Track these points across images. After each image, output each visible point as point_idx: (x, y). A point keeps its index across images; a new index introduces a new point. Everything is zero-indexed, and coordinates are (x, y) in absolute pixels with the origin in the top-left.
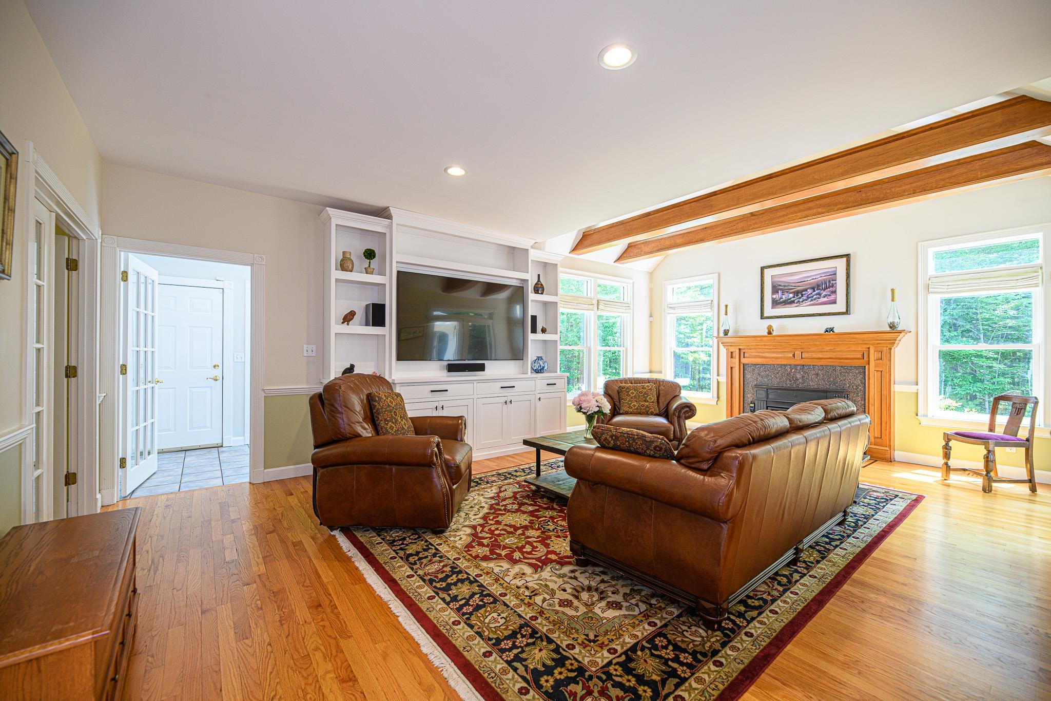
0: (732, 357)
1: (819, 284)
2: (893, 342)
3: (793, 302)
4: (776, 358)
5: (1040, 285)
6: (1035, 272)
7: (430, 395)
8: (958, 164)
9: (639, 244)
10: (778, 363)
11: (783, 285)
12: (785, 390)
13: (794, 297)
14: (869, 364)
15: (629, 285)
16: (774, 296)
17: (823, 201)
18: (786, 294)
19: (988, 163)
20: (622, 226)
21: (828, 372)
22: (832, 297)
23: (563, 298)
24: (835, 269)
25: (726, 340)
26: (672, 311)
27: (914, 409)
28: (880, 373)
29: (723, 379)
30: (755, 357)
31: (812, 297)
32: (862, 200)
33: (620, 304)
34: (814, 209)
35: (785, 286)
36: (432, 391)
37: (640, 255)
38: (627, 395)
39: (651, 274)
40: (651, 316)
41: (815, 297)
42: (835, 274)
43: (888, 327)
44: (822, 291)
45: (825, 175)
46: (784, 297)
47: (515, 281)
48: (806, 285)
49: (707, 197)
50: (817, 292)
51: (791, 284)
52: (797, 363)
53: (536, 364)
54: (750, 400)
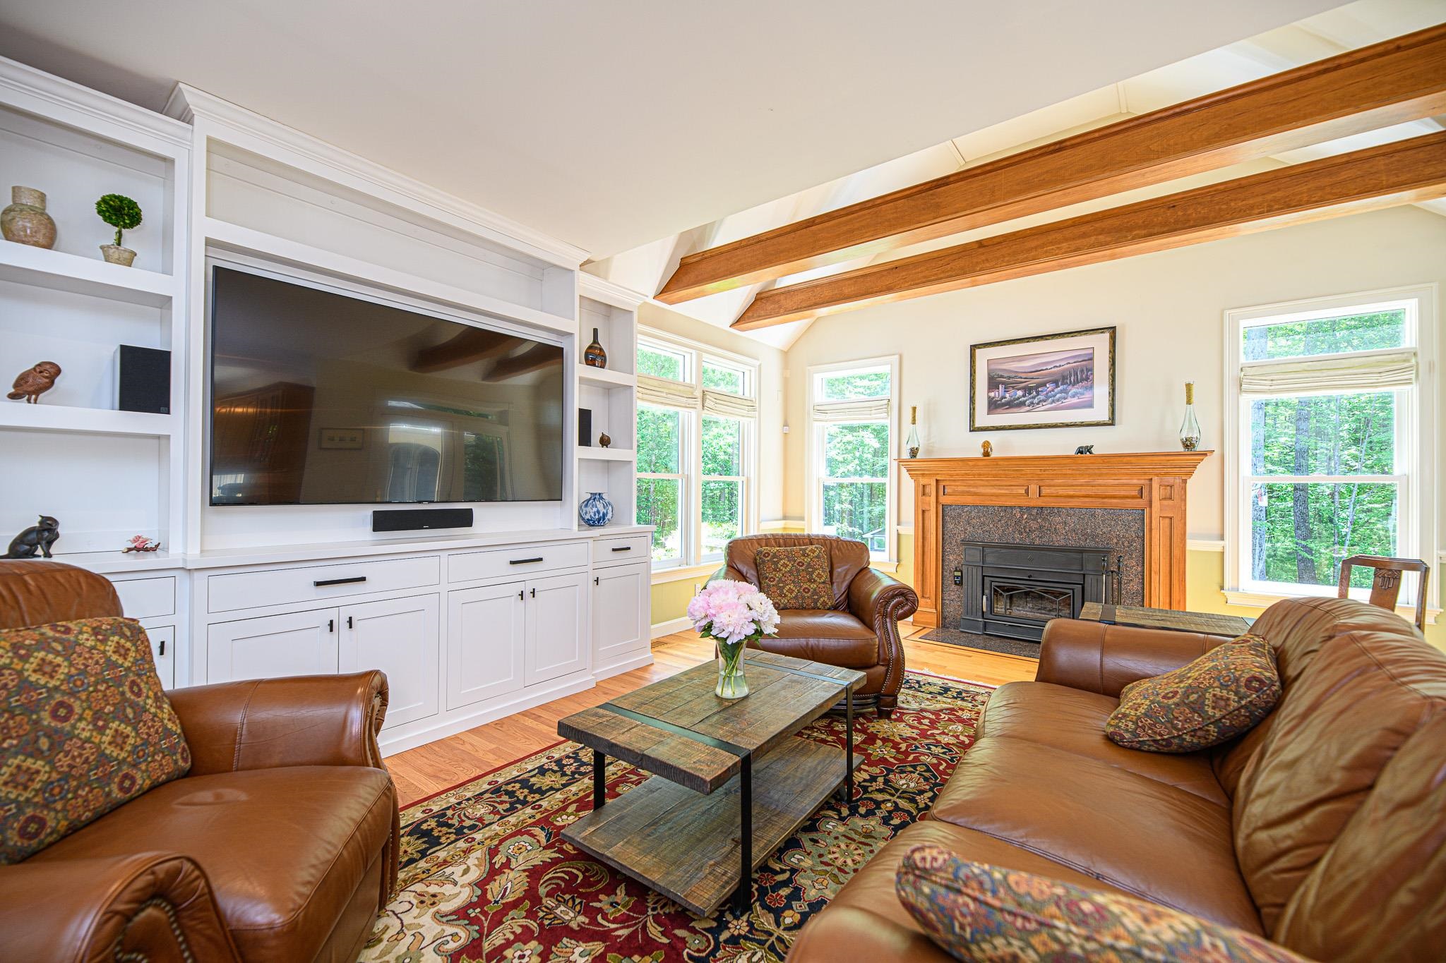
0: (924, 494)
1: (1065, 374)
2: (1190, 470)
3: (1023, 404)
4: (997, 496)
5: (1414, 381)
6: (1405, 361)
7: (314, 592)
8: (1347, 162)
9: (777, 294)
10: (1001, 503)
11: (1006, 375)
12: (1012, 548)
13: (1024, 396)
14: (1151, 506)
15: (753, 369)
16: (992, 394)
17: (1107, 223)
18: (1012, 391)
19: (1398, 161)
20: (758, 246)
21: (1083, 519)
22: (1087, 396)
23: (641, 382)
24: (1091, 351)
25: (914, 465)
26: (822, 416)
27: (1217, 579)
28: (1167, 521)
29: (909, 530)
30: (963, 493)
31: (1054, 396)
32: (1176, 222)
33: (739, 401)
34: (1090, 236)
35: (1009, 378)
36: (318, 584)
37: (777, 314)
38: (775, 570)
39: (786, 354)
40: (786, 424)
41: (1058, 396)
42: (1091, 359)
43: (1181, 445)
44: (1070, 387)
45: (1172, 142)
46: (1007, 395)
48: (1045, 376)
49: (930, 189)
50: (1061, 388)
51: (1020, 375)
52: (1032, 504)
53: (588, 509)
54: (953, 565)
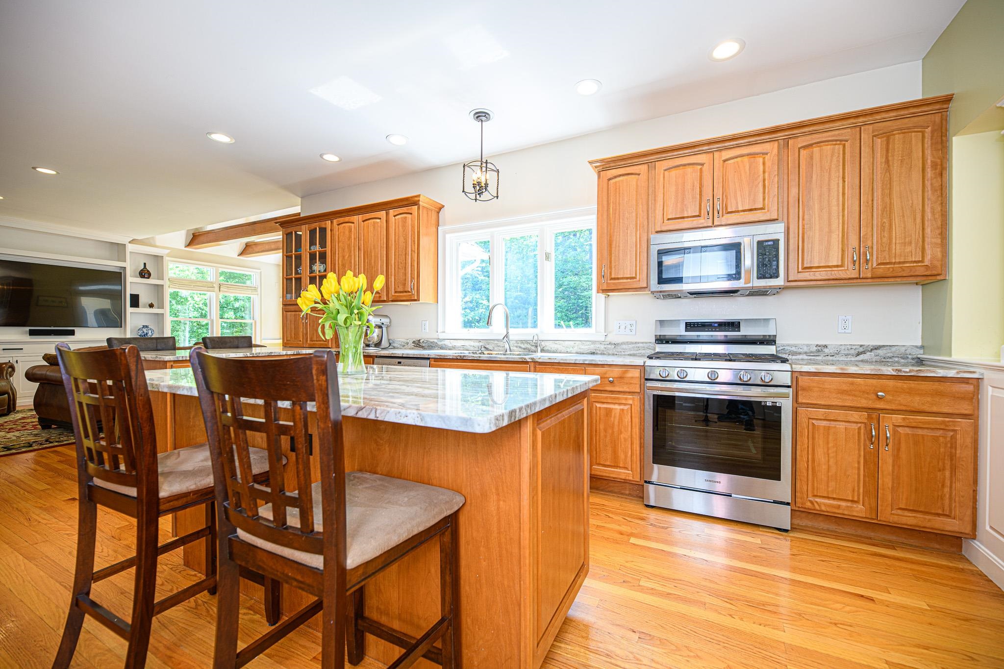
7: (2, 352)
15: (256, 273)
33: (245, 288)
36: (4, 349)
47: (114, 268)
